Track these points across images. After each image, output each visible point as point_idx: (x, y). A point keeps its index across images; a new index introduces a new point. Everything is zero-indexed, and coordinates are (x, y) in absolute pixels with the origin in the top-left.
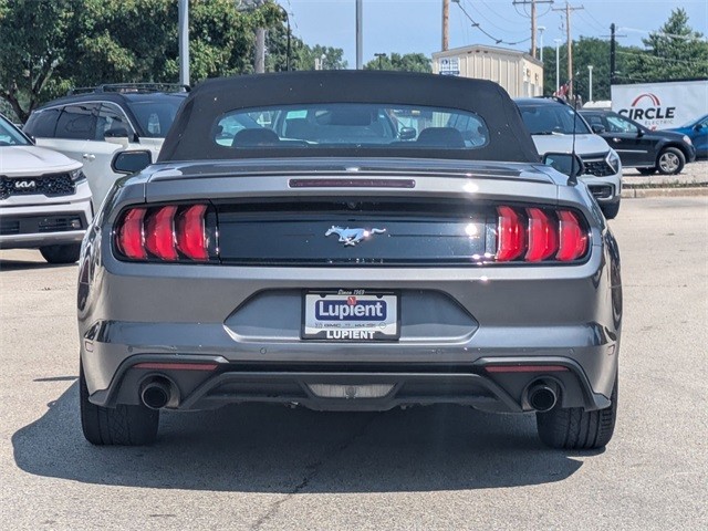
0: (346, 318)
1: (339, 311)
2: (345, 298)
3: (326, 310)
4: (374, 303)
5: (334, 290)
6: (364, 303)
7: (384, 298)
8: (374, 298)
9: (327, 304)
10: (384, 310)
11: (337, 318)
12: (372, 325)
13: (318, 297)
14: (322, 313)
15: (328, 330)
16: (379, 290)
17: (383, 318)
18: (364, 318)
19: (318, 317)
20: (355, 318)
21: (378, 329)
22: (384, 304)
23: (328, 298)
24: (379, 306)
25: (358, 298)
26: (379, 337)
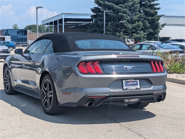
0: (131, 85)
1: (129, 83)
2: (130, 81)
3: (127, 83)
4: (135, 82)
5: (128, 79)
6: (133, 82)
7: (137, 80)
8: (135, 80)
9: (127, 82)
10: (137, 83)
11: (129, 85)
12: (135, 86)
13: (125, 81)
14: (126, 84)
15: (128, 88)
16: (136, 79)
17: (137, 85)
18: (134, 85)
19: (126, 85)
20: (132, 85)
21: (136, 87)
22: (137, 82)
23: (127, 81)
24: (136, 82)
25: (132, 81)
26: (137, 89)
